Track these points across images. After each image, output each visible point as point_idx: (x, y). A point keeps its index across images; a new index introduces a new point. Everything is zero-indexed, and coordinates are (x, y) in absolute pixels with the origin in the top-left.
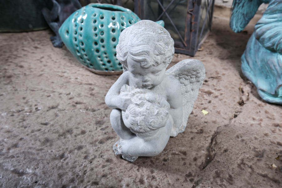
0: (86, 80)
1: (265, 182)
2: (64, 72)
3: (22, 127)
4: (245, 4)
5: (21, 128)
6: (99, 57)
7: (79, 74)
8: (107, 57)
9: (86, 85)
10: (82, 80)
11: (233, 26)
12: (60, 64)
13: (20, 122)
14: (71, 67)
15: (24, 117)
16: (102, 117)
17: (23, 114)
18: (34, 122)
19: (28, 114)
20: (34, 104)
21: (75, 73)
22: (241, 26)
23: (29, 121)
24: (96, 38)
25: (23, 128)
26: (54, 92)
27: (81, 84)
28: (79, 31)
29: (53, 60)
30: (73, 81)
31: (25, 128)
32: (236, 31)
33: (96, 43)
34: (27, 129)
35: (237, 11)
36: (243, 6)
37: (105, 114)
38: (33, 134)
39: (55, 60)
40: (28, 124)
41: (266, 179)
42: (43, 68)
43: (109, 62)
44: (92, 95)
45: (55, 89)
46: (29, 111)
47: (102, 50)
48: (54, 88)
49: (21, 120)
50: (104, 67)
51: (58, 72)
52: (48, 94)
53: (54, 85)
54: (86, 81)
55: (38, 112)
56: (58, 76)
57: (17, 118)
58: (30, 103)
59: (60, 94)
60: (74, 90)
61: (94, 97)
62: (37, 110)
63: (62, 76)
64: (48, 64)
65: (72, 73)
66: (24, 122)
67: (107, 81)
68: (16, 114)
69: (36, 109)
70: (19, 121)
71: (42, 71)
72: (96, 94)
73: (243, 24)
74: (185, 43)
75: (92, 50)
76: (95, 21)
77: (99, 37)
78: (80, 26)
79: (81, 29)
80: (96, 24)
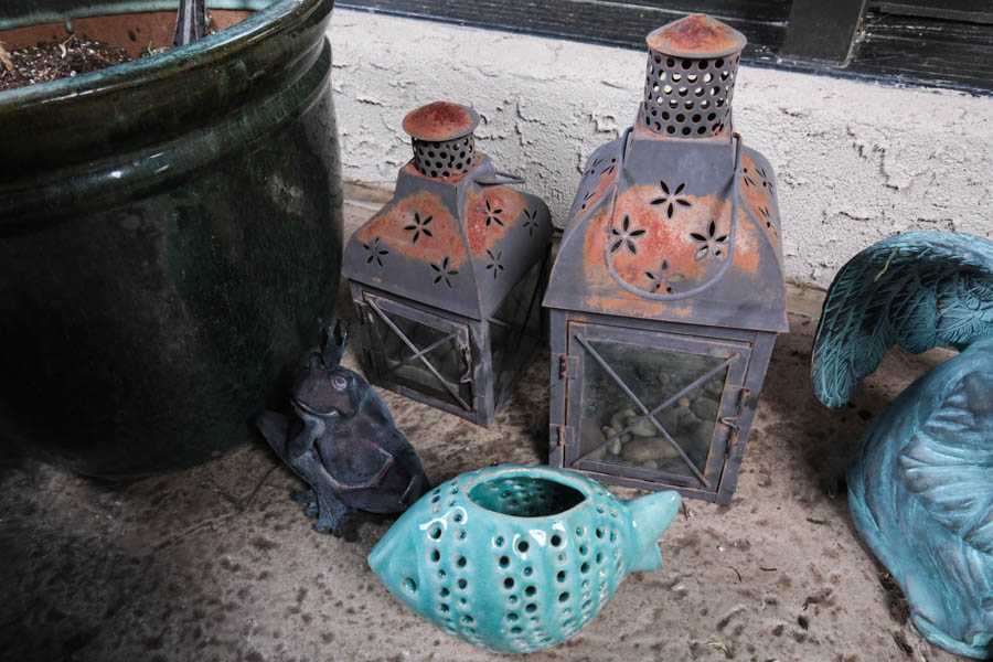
2: (398, 659)
4: (851, 337)
11: (821, 389)
12: (370, 622)
14: (408, 630)
21: (432, 657)
22: (842, 392)
28: (456, 590)
29: (339, 604)
32: (829, 405)
35: (829, 352)
36: (845, 341)
39: (346, 605)
42: (325, 650)
64: (334, 627)
73: (846, 386)
74: (704, 480)
75: (503, 631)
76: (504, 561)
77: (522, 603)
78: (458, 577)
79: (463, 584)
80: (510, 570)
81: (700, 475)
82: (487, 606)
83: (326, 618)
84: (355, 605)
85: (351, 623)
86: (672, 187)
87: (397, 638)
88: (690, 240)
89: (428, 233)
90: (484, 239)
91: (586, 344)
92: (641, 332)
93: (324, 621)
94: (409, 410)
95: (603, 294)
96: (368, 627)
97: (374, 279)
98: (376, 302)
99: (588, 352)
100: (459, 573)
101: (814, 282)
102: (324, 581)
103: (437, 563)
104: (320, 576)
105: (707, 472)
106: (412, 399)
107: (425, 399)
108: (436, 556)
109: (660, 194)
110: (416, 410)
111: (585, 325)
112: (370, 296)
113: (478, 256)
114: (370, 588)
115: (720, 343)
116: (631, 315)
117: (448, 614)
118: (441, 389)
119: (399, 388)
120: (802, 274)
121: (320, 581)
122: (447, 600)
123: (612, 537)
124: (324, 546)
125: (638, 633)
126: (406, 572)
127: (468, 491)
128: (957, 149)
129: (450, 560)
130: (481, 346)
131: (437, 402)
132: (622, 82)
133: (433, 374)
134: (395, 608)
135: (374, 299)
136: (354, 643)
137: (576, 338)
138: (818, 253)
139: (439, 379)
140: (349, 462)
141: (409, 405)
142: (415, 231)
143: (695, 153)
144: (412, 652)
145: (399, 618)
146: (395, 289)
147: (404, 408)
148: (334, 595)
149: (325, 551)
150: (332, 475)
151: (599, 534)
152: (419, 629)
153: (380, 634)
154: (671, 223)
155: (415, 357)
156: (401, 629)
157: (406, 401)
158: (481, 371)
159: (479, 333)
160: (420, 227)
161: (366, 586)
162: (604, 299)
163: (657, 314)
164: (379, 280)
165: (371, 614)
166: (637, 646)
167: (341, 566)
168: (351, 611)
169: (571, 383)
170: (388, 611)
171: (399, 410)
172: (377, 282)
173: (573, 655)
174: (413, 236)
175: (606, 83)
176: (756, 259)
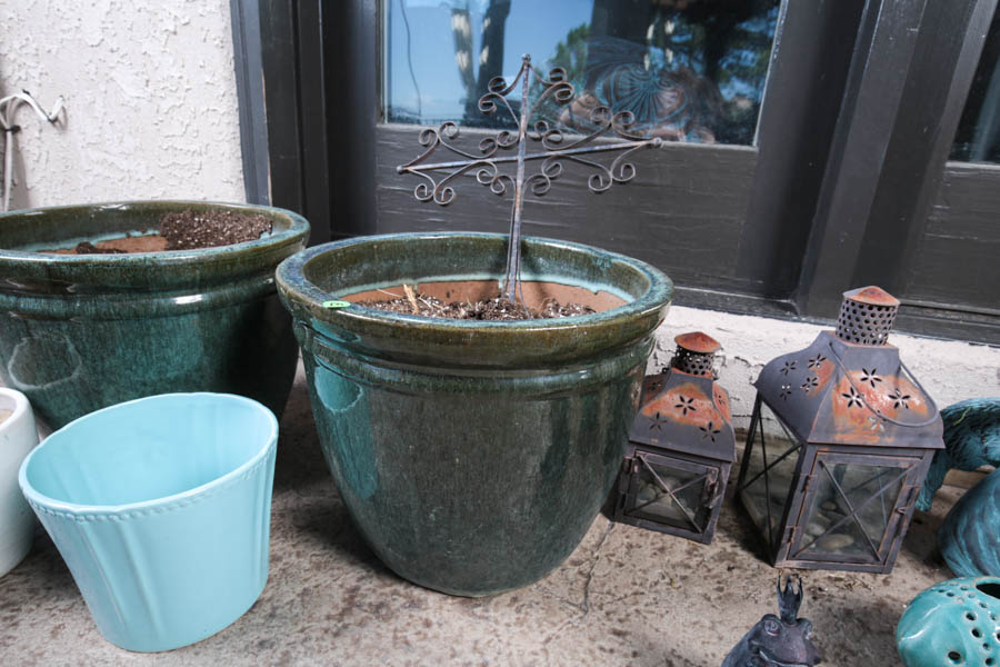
74: (879, 556)
81: (877, 553)
86: (870, 371)
88: (889, 399)
89: (692, 408)
91: (826, 466)
92: (859, 455)
98: (646, 457)
99: (826, 471)
105: (881, 550)
106: (648, 529)
109: (864, 375)
110: (655, 537)
111: (828, 453)
112: (641, 454)
115: (905, 459)
116: (861, 443)
118: (679, 518)
119: (640, 522)
128: (926, 364)
130: (725, 481)
131: (670, 529)
132: (730, 328)
135: (644, 455)
137: (821, 462)
139: (681, 511)
141: (648, 533)
142: (683, 408)
143: (880, 354)
146: (669, 445)
154: (876, 390)
157: (644, 531)
159: (727, 472)
160: (686, 405)
163: (875, 441)
169: (808, 494)
172: (655, 442)
174: (682, 411)
175: (720, 329)
176: (925, 407)
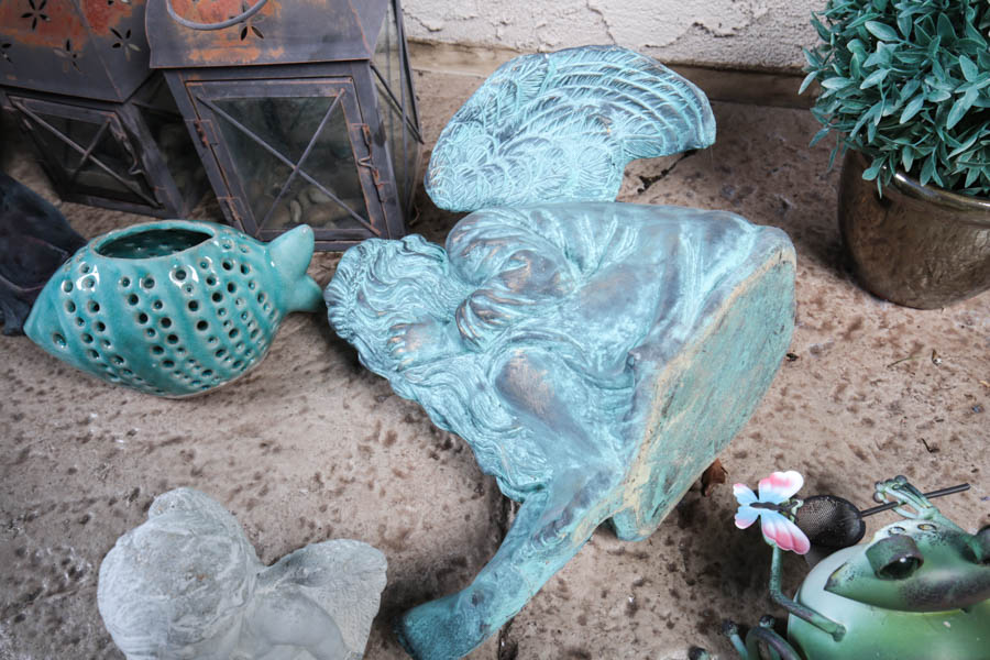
0: (161, 430)
1: (623, 568)
2: (87, 422)
3: (65, 642)
5: (66, 649)
6: (177, 372)
7: (131, 416)
8: (198, 367)
9: (166, 447)
10: (148, 435)
12: (60, 398)
13: (52, 631)
14: (97, 398)
15: (53, 611)
16: (252, 536)
17: (47, 604)
18: (90, 618)
19: (58, 597)
20: (57, 563)
21: (118, 413)
23: (74, 621)
24: (155, 339)
25: (71, 645)
26: (92, 501)
27: (152, 448)
28: (97, 334)
29: (30, 390)
30: (126, 444)
31: (76, 641)
33: (158, 349)
34: (82, 644)
37: (256, 525)
38: (105, 651)
39: (37, 389)
40: (76, 628)
41: (623, 558)
42: (16, 427)
43: (208, 372)
44: (196, 473)
45: (89, 491)
46: (57, 586)
47: (180, 356)
48: (85, 487)
49: (52, 625)
50: (196, 386)
51: (68, 427)
52: (80, 516)
53: (79, 480)
54: (162, 434)
55: (83, 580)
56: (74, 441)
57: (37, 621)
58: (46, 563)
59: (112, 502)
60: (144, 477)
61: (206, 480)
62: (75, 575)
63: (85, 440)
64: (24, 408)
65: (110, 419)
66: (63, 628)
67: (215, 414)
68: (28, 612)
69: (72, 572)
70: (46, 629)
71: (19, 440)
72: (206, 469)
74: (373, 229)
75: (154, 365)
76: (134, 300)
77: (162, 335)
78: (95, 321)
79: (102, 327)
80: (140, 305)
81: (367, 224)
82: (127, 342)
83: (16, 403)
84: (45, 387)
85: (41, 402)
87: (85, 406)
89: (44, 18)
90: (106, 17)
91: (213, 106)
92: (253, 83)
93: (15, 405)
94: (103, 219)
95: (201, 45)
96: (58, 402)
97: (9, 77)
98: (24, 104)
99: (217, 114)
100: (94, 317)
101: (501, 43)
102: (15, 374)
103: (75, 313)
104: (11, 371)
105: (372, 220)
106: (105, 208)
107: (116, 206)
108: (72, 307)
110: (111, 217)
111: (200, 84)
112: (16, 99)
113: (100, 35)
114: (60, 372)
115: (324, 81)
116: (232, 63)
117: (100, 359)
118: (126, 191)
119: (89, 199)
120: (489, 36)
121: (11, 375)
122: (93, 345)
123: (243, 270)
124: (15, 346)
125: (310, 363)
126: (52, 329)
127: (97, 247)
129: (84, 307)
130: (135, 131)
131: (128, 206)
133: (110, 174)
134: (84, 383)
135: (21, 102)
136: (44, 417)
137: (198, 99)
138: (496, 11)
139: (117, 179)
140: (18, 261)
141: (101, 215)
142: (32, 18)
144: (100, 414)
145: (88, 391)
146: (32, 84)
147: (98, 218)
148: (25, 383)
149: (15, 350)
150: (8, 278)
151: (227, 266)
152: (106, 396)
153: (70, 406)
155: (84, 159)
156: (91, 398)
157: (100, 211)
158: (148, 160)
159: (128, 118)
160: (37, 13)
161: (56, 370)
162: (203, 52)
163: (254, 59)
164: (14, 78)
165: (62, 391)
166: (308, 373)
167: (31, 359)
168: (42, 393)
169: (215, 148)
170: (78, 387)
171: (93, 220)
172: (12, 79)
173: (250, 389)
174: (31, 24)
